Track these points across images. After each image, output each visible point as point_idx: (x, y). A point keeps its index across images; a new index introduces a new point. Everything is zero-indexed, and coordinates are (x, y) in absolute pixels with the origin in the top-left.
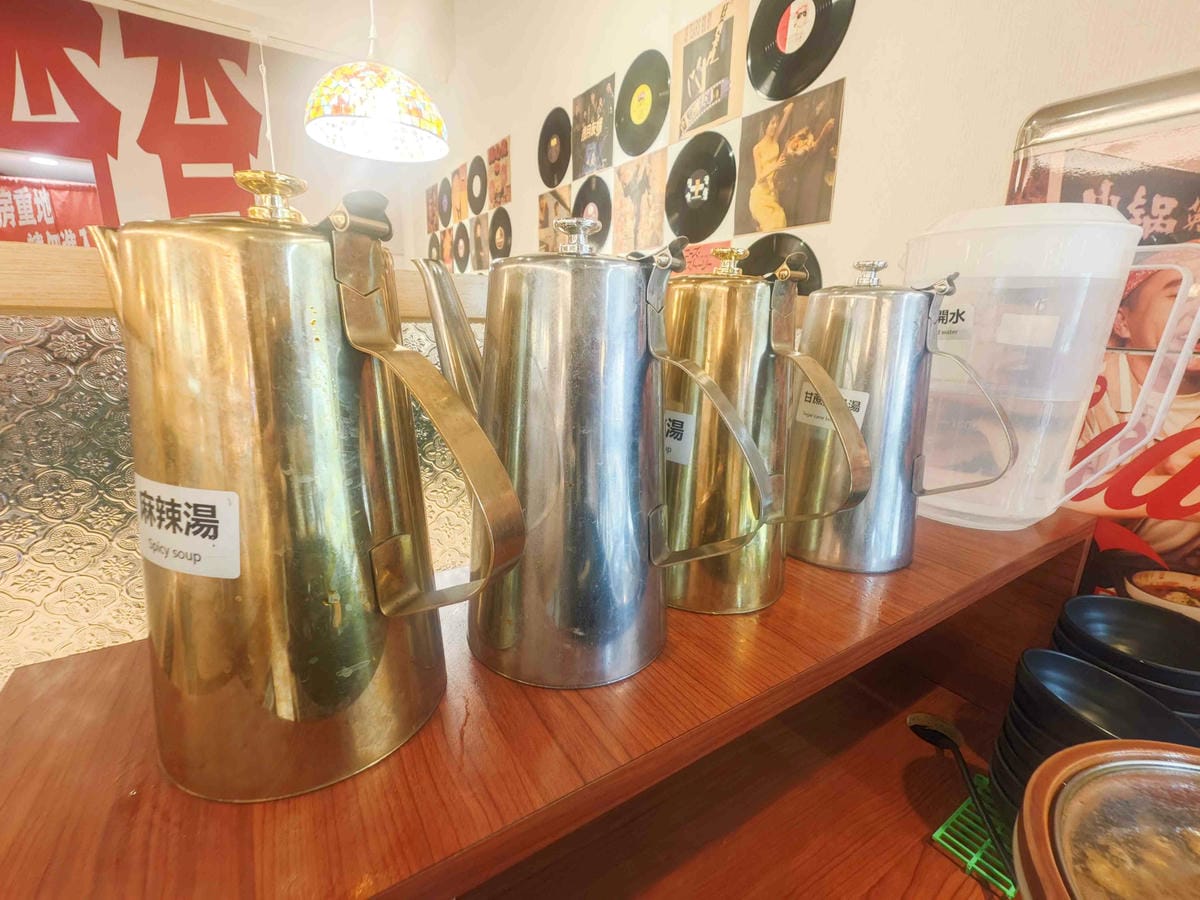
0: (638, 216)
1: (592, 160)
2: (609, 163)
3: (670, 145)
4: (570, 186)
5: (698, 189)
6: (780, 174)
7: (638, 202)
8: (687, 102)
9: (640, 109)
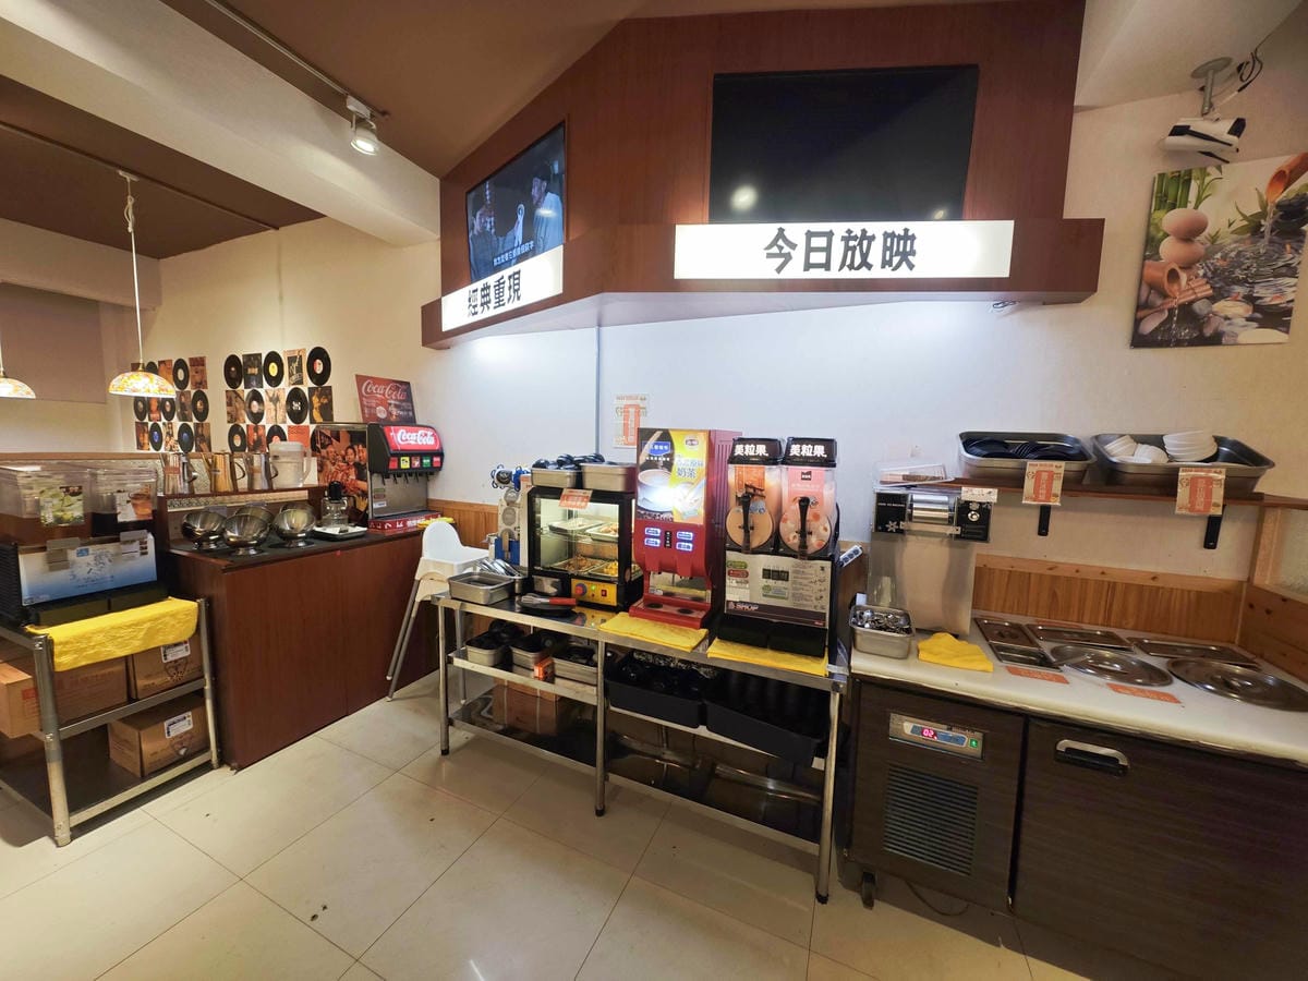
0: (276, 410)
1: (254, 383)
2: (262, 387)
3: (285, 387)
4: (244, 391)
5: (296, 406)
6: (320, 407)
7: (275, 405)
8: (291, 375)
9: (273, 370)
